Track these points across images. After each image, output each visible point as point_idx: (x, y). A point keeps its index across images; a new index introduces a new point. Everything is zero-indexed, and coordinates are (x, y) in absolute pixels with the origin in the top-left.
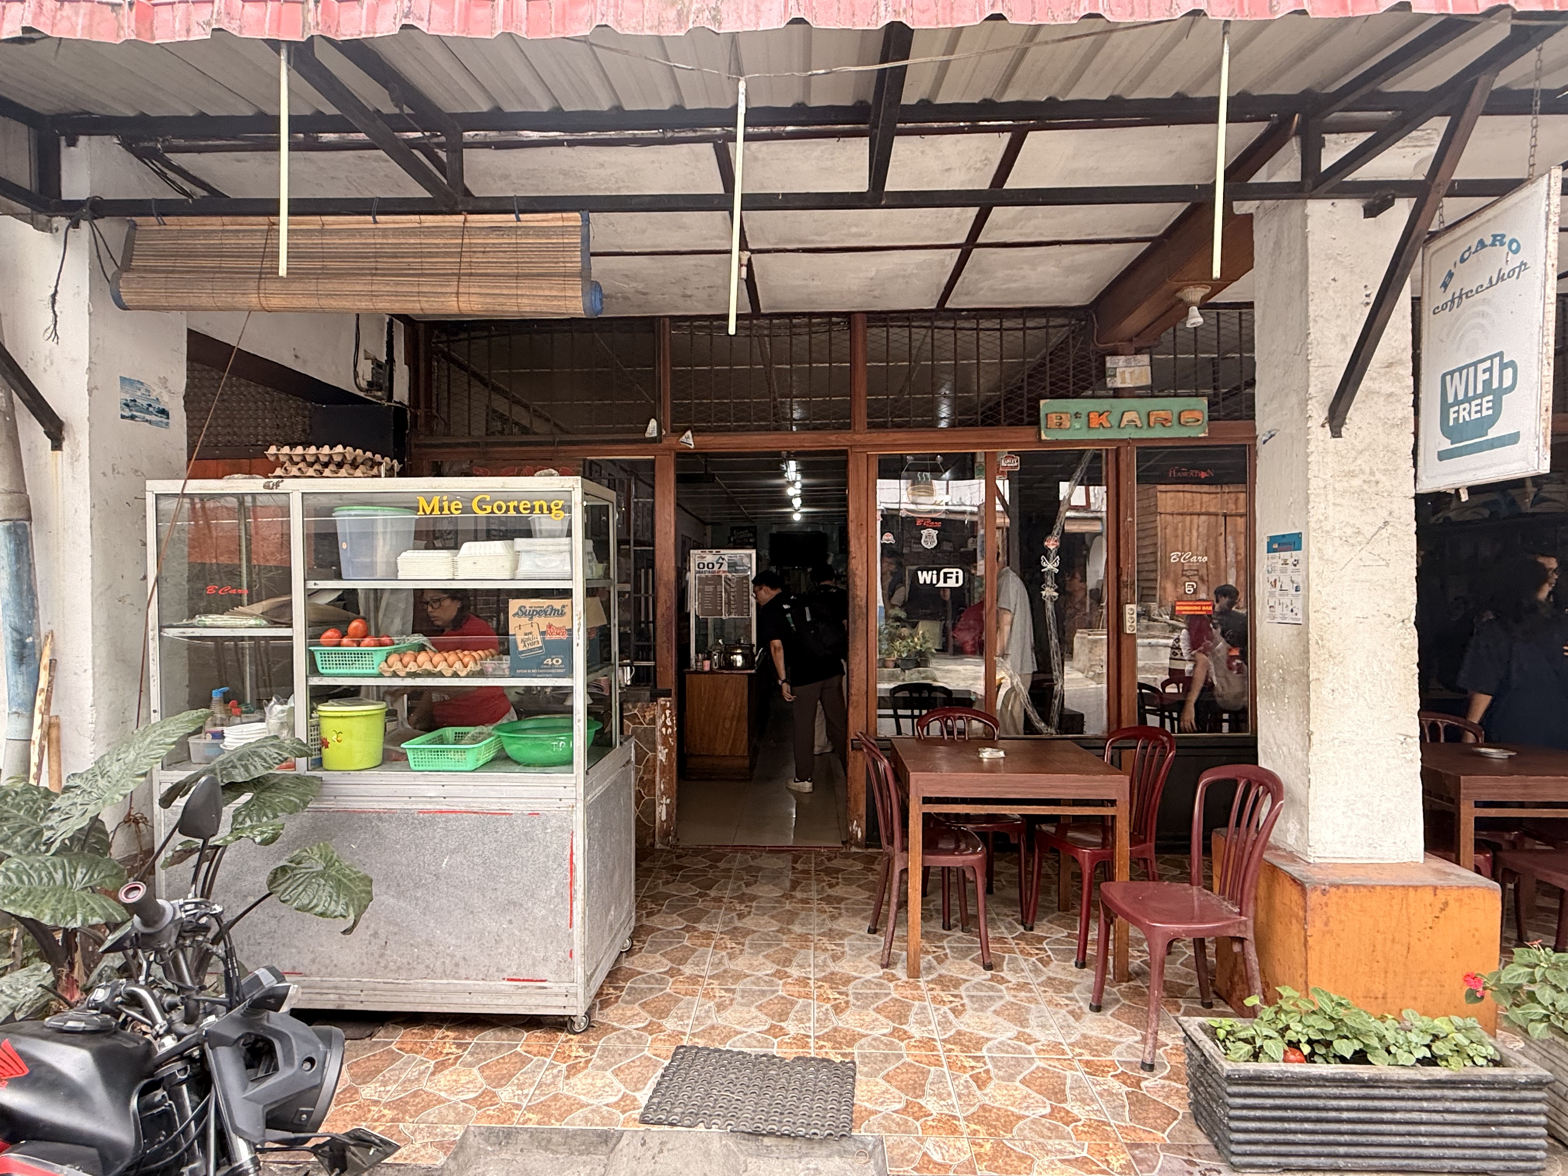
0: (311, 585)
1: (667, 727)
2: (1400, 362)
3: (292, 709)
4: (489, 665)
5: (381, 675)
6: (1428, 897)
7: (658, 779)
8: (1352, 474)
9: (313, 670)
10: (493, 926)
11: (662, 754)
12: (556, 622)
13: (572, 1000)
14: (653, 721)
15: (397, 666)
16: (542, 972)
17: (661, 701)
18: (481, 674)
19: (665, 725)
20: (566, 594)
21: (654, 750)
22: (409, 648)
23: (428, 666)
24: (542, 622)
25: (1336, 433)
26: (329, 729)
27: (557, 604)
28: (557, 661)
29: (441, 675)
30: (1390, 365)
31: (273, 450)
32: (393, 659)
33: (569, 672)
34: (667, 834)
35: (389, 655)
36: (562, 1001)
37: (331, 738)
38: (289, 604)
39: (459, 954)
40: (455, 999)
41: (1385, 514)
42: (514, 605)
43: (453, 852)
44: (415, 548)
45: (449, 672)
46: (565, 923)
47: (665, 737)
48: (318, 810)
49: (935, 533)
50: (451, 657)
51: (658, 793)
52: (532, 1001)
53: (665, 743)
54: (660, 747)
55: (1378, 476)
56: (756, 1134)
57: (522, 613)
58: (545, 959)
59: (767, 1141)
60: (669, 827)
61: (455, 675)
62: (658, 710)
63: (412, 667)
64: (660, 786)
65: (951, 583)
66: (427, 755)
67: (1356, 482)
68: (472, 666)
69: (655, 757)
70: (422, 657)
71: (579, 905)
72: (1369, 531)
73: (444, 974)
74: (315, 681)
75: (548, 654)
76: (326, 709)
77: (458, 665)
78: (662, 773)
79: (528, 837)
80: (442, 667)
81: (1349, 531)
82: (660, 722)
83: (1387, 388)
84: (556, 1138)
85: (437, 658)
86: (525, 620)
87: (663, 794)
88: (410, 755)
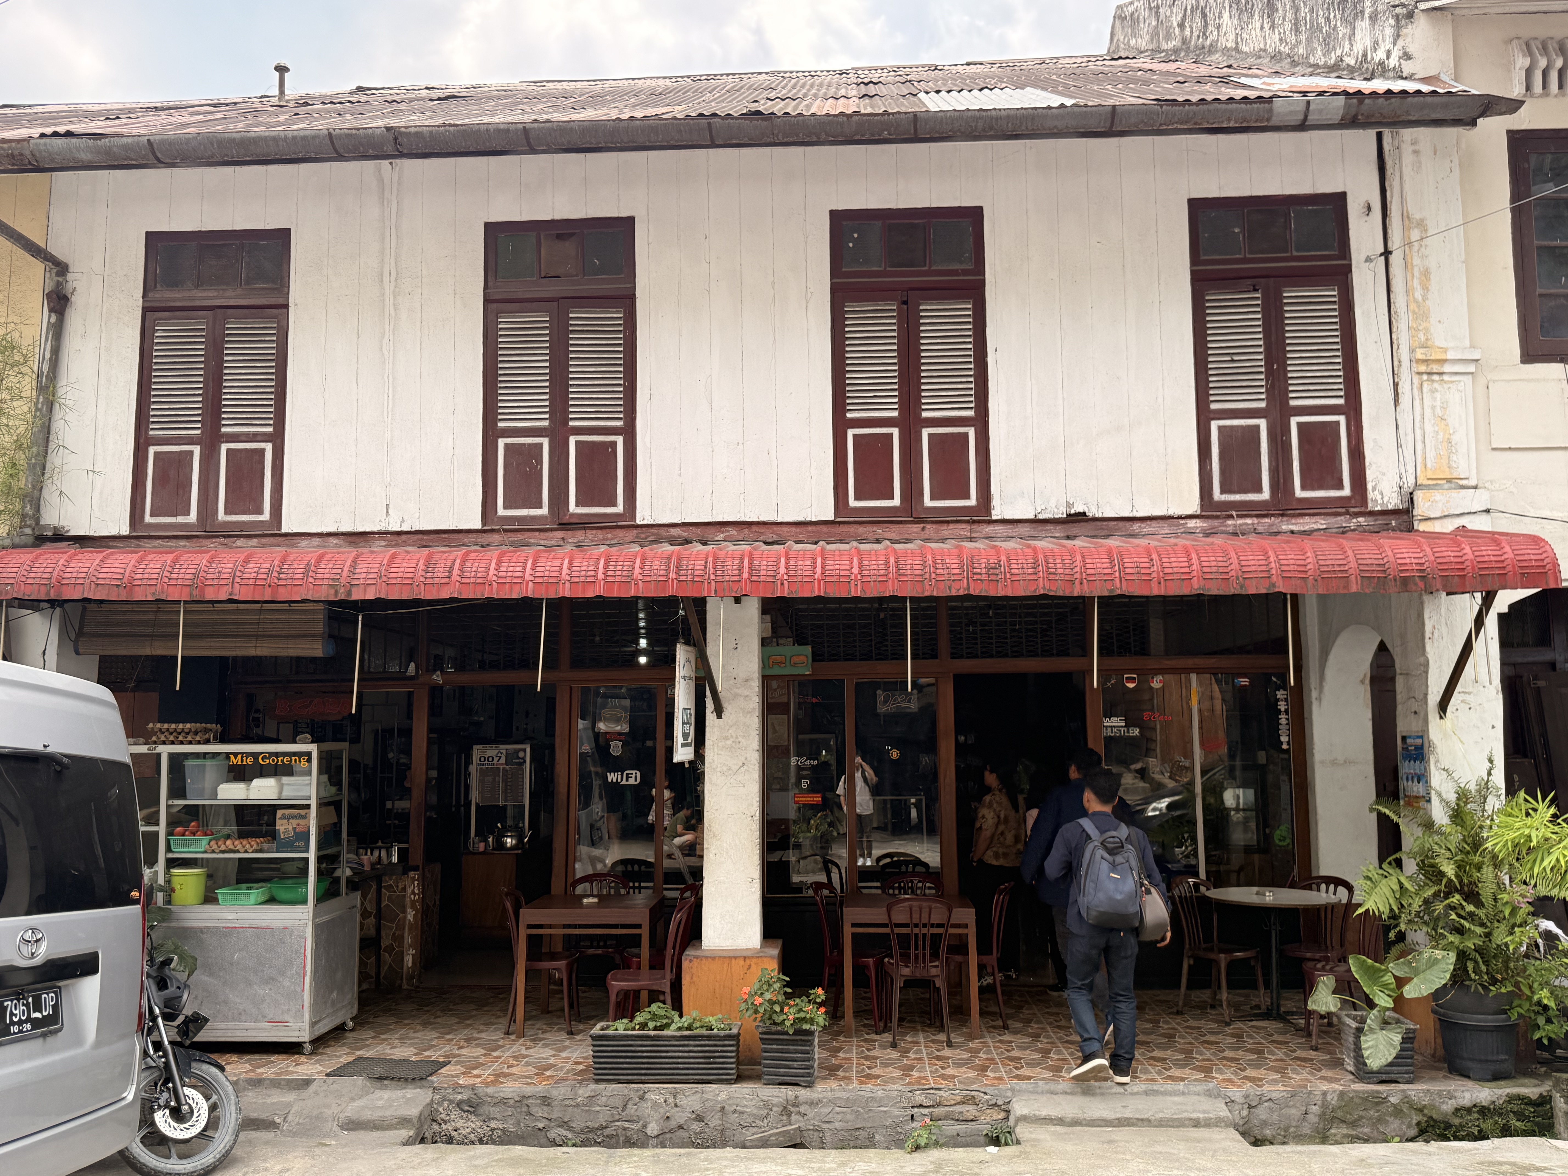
0: (170, 802)
1: (415, 894)
2: (752, 679)
3: (156, 872)
4: (266, 846)
5: (205, 852)
6: (742, 962)
7: (406, 934)
8: (726, 738)
9: (169, 849)
10: (261, 992)
11: (410, 915)
12: (301, 822)
13: (302, 1033)
14: (404, 889)
15: (215, 847)
16: (287, 1017)
17: (412, 874)
18: (261, 851)
19: (413, 893)
20: (308, 807)
21: (404, 912)
22: (222, 837)
23: (231, 847)
24: (294, 822)
25: (719, 716)
26: (176, 882)
27: (303, 812)
28: (302, 844)
29: (238, 852)
30: (747, 681)
31: (151, 725)
32: (213, 843)
33: (307, 850)
34: (411, 977)
35: (210, 841)
36: (297, 1033)
37: (177, 887)
38: (158, 812)
39: (241, 1008)
40: (238, 1033)
41: (743, 759)
42: (279, 813)
43: (241, 950)
44: (228, 781)
45: (242, 850)
46: (299, 990)
47: (413, 902)
48: (169, 928)
49: (620, 744)
50: (245, 842)
51: (406, 945)
52: (281, 1034)
53: (413, 907)
54: (409, 910)
55: (740, 739)
56: (380, 1079)
57: (284, 817)
58: (289, 1010)
59: (386, 1082)
60: (414, 972)
61: (246, 852)
62: (408, 881)
63: (223, 848)
64: (408, 940)
65: (631, 781)
66: (229, 897)
67: (729, 742)
68: (255, 847)
69: (405, 917)
70: (229, 842)
71: (308, 979)
72: (735, 768)
73: (234, 1020)
74: (170, 856)
75: (297, 840)
76: (175, 871)
77: (248, 846)
78: (410, 930)
79: (282, 941)
80: (239, 847)
81: (725, 768)
82: (409, 891)
83: (746, 693)
84: (283, 1083)
85: (237, 842)
86: (285, 821)
87: (410, 946)
88: (220, 897)
